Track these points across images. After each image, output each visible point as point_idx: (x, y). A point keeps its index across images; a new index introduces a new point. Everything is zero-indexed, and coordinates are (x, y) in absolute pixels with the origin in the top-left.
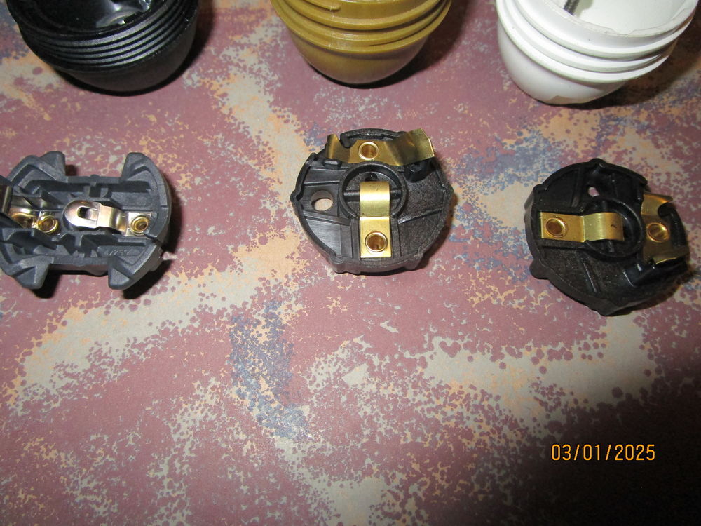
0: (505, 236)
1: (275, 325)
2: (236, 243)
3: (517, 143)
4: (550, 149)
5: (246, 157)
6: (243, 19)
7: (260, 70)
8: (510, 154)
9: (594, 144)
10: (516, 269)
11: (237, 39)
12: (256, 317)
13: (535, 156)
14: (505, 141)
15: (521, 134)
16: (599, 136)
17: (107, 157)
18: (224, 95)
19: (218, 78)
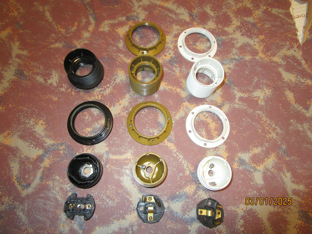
0: (175, 213)
1: (133, 231)
2: (126, 214)
3: (179, 193)
4: (185, 194)
5: (127, 196)
6: (127, 161)
7: (130, 175)
8: (177, 195)
9: (194, 193)
10: (176, 220)
11: (125, 167)
12: (129, 229)
13: (182, 196)
14: (177, 192)
15: (180, 191)
16: (195, 191)
17: (101, 195)
18: (123, 181)
19: (122, 177)
